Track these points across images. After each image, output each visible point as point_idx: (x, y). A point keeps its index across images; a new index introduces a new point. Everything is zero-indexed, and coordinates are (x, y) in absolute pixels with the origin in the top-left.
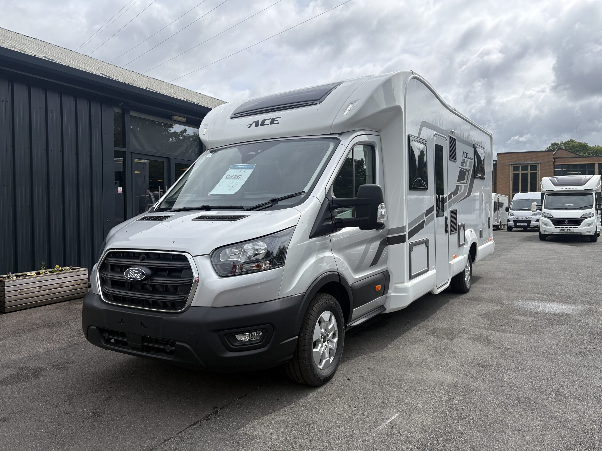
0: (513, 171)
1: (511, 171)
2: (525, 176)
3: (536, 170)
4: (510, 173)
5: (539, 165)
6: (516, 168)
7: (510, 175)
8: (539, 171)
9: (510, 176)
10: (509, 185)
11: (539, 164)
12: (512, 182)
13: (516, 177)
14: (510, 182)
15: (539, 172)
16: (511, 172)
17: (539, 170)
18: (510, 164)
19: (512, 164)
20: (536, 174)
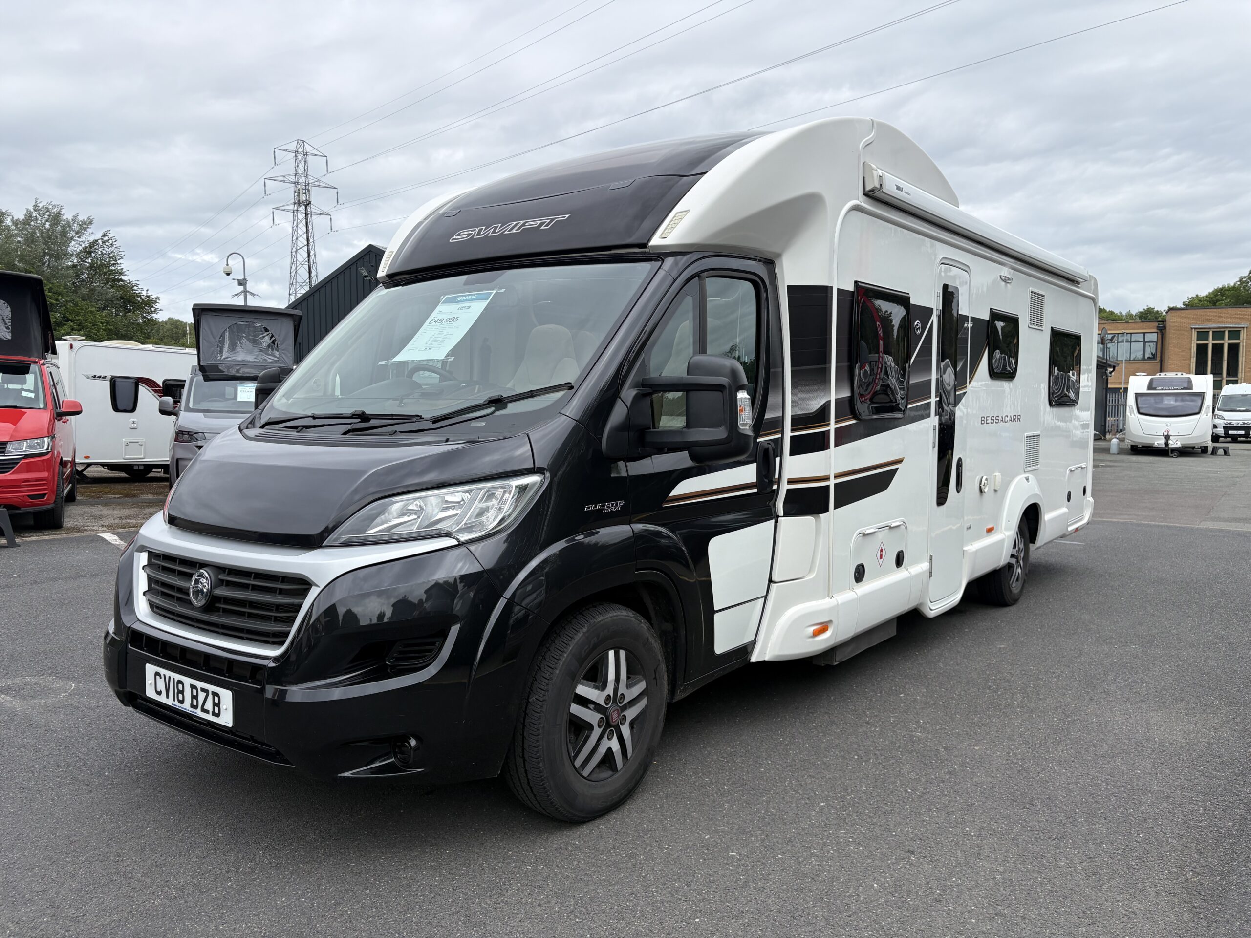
0: (1197, 340)
1: (1193, 339)
2: (1218, 349)
3: (1238, 338)
4: (1191, 343)
5: (1244, 330)
6: (1202, 334)
7: (1191, 347)
8: (1245, 341)
9: (1191, 349)
10: (1190, 365)
11: (1243, 328)
12: (1195, 358)
13: (1202, 350)
14: (1192, 359)
15: (1243, 342)
16: (1193, 342)
17: (1243, 339)
18: (1192, 329)
19: (1195, 329)
20: (1237, 345)
